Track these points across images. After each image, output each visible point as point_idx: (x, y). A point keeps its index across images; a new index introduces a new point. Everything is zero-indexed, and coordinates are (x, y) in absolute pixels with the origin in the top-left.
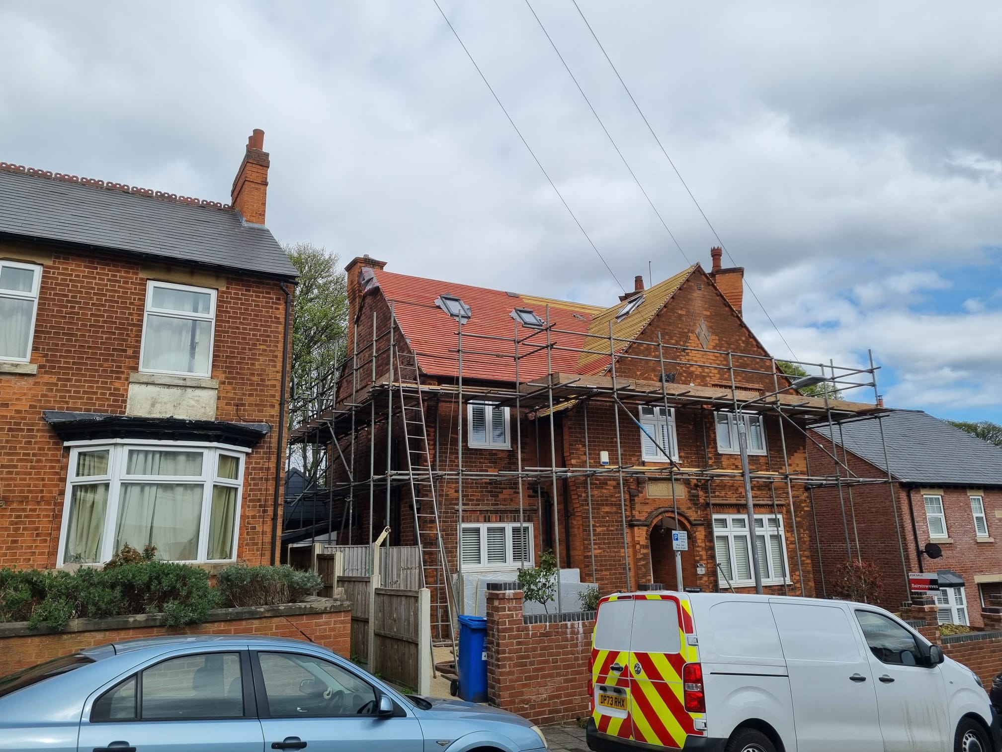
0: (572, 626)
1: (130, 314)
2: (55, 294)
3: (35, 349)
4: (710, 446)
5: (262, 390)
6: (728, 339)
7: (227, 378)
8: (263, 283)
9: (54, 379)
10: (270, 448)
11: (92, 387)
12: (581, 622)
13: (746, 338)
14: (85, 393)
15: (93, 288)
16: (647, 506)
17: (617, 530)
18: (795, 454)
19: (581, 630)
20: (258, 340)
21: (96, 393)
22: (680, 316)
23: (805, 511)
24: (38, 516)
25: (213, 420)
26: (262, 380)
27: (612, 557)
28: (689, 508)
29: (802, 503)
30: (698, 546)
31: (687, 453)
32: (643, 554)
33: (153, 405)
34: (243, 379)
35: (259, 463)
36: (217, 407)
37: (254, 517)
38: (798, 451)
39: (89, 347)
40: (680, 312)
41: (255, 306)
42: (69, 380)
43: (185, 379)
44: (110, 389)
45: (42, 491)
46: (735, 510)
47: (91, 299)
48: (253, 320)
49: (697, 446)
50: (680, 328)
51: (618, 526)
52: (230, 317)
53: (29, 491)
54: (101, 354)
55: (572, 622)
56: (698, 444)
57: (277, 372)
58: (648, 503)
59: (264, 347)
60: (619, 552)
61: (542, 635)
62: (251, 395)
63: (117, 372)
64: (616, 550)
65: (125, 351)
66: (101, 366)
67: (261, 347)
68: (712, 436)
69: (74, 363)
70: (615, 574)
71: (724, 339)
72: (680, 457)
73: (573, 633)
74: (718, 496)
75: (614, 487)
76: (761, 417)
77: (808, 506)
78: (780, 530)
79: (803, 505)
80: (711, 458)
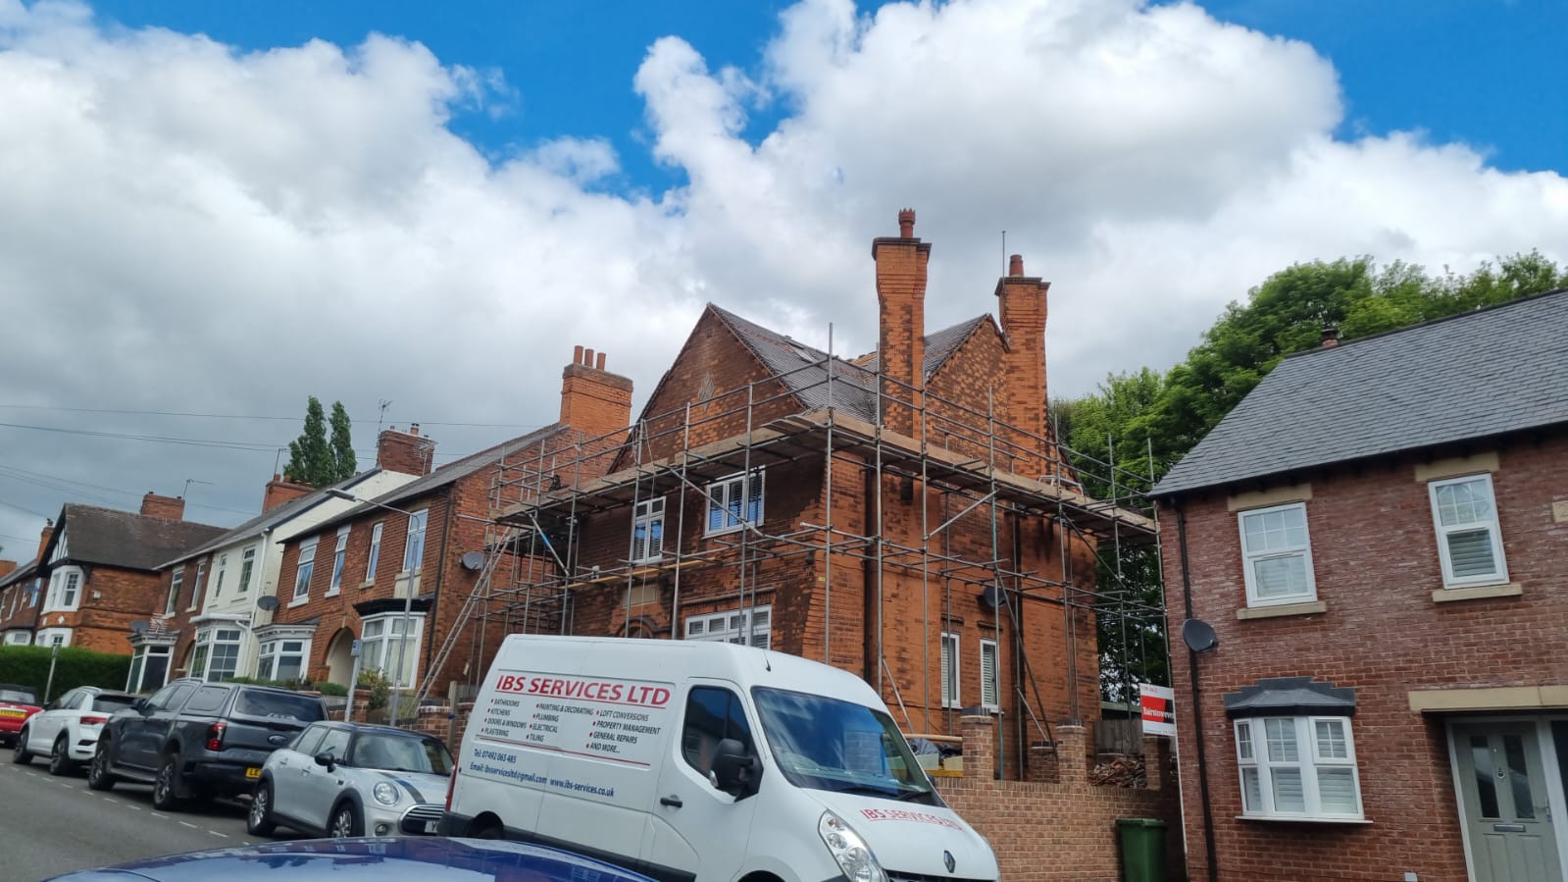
1: (404, 537)
3: (376, 571)
4: (696, 532)
6: (735, 385)
9: (378, 586)
15: (394, 527)
16: (621, 618)
18: (802, 513)
22: (685, 383)
23: (803, 596)
25: (416, 597)
29: (802, 583)
31: (670, 548)
33: (402, 592)
35: (429, 622)
36: (420, 588)
37: (424, 658)
39: (389, 564)
40: (685, 377)
41: (440, 510)
42: (382, 585)
46: (712, 609)
48: (438, 521)
50: (683, 397)
52: (430, 524)
57: (441, 555)
58: (622, 615)
63: (395, 576)
65: (398, 562)
66: (391, 573)
68: (700, 519)
69: (384, 575)
71: (731, 386)
72: (663, 555)
75: (602, 602)
76: (763, 473)
77: (808, 588)
78: (767, 628)
79: (802, 586)
80: (695, 548)
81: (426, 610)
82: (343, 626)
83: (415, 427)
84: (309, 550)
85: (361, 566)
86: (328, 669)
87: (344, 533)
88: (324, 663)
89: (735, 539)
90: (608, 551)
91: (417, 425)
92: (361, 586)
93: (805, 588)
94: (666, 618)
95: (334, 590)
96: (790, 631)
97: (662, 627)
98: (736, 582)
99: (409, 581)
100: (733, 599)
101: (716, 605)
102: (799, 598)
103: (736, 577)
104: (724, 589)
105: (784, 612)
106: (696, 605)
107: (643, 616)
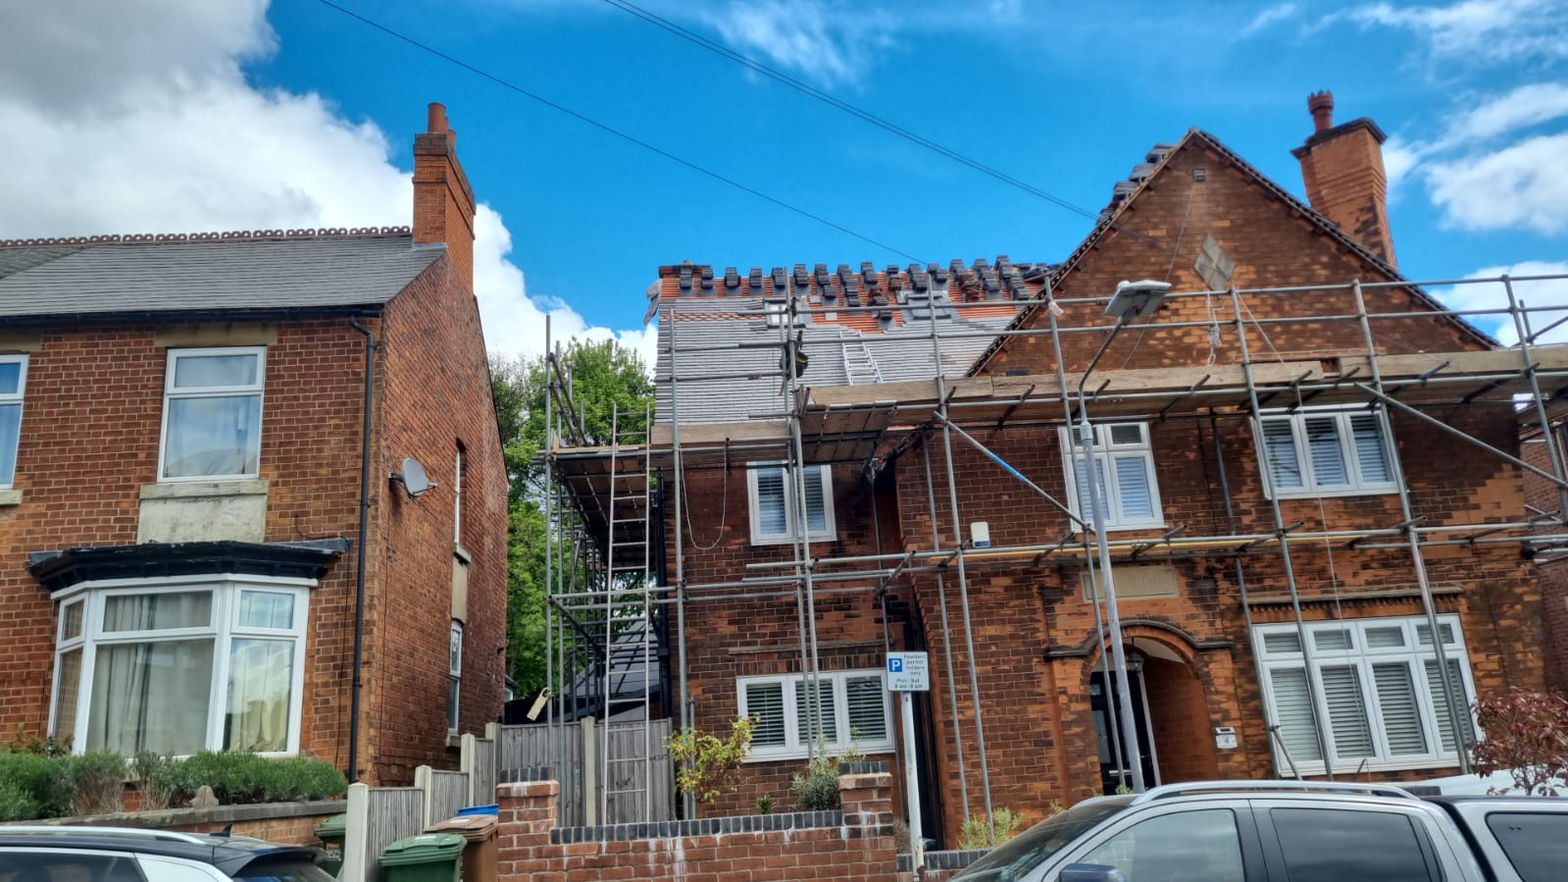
0: (660, 848)
1: (143, 402)
2: (45, 391)
3: (20, 469)
4: (1245, 488)
5: (334, 488)
6: (1282, 268)
7: (281, 476)
8: (332, 324)
9: (42, 507)
10: (348, 575)
11: (91, 513)
12: (679, 839)
13: (1333, 257)
14: (82, 521)
15: (93, 374)
16: (1085, 619)
17: (1016, 669)
18: (1488, 482)
19: (680, 854)
20: (327, 412)
21: (97, 521)
22: (1153, 244)
23: (1526, 605)
24: (23, 701)
25: (261, 542)
26: (336, 472)
27: (1007, 721)
28: (1193, 617)
29: (1517, 586)
30: (1217, 692)
31: (1185, 508)
32: (1078, 713)
33: (174, 529)
34: (304, 474)
35: (332, 601)
36: (267, 522)
37: (325, 684)
38: (1497, 475)
39: (88, 458)
40: (1151, 233)
41: (322, 360)
42: (61, 506)
43: (216, 486)
44: (115, 513)
45: (28, 665)
46: (1320, 613)
47: (90, 389)
48: (320, 382)
49: (1210, 492)
50: (1154, 264)
51: (1019, 661)
52: (284, 384)
53: (12, 667)
54: (104, 465)
55: (659, 838)
56: (1212, 486)
57: (358, 457)
58: (1086, 614)
59: (337, 421)
60: (1025, 711)
61: (592, 864)
62: (318, 497)
63: (126, 488)
64: (1016, 708)
65: (135, 456)
66: (103, 481)
67: (333, 422)
68: (1248, 466)
69: (68, 483)
70: (1018, 753)
71: (1272, 268)
72: (1167, 517)
73: (661, 859)
74: (1271, 588)
75: (1007, 589)
76: (1380, 412)
78: (1457, 650)
79: (1518, 590)
80: (1247, 512)
81: (320, 574)
89: (1346, 507)
96: (1512, 654)
97: (1207, 640)
98: (1367, 575)
99: (206, 507)
100: (1367, 600)
101: (1326, 608)
102: (1518, 607)
103: (1365, 566)
104: (1341, 584)
105: (1491, 626)
106: (1274, 605)
107: (1151, 618)
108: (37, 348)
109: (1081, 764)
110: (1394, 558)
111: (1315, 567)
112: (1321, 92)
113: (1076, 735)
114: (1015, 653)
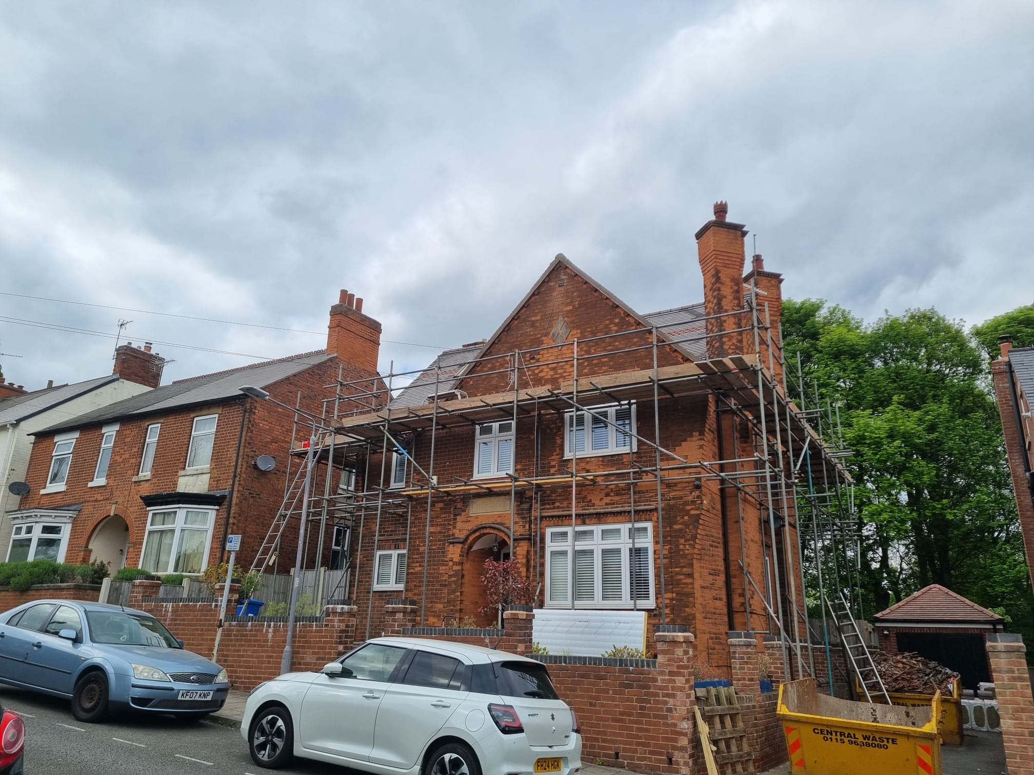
1: (186, 438)
2: (163, 436)
3: (153, 466)
4: (555, 453)
5: (229, 469)
6: (594, 328)
7: (215, 465)
8: (236, 403)
9: (156, 480)
10: (227, 504)
14: (165, 485)
15: (174, 429)
16: (469, 524)
17: (438, 548)
18: (683, 443)
20: (230, 438)
21: (168, 485)
22: (533, 324)
23: (690, 516)
25: (207, 492)
26: (230, 463)
27: (432, 574)
28: (516, 523)
29: (688, 505)
31: (524, 465)
32: (455, 571)
33: (186, 487)
34: (222, 464)
35: (222, 515)
36: (209, 485)
37: (216, 548)
38: (688, 439)
39: (169, 461)
41: (232, 417)
42: (160, 480)
43: (199, 470)
44: (173, 481)
47: (173, 435)
48: (231, 427)
50: (531, 335)
51: (440, 545)
52: (221, 428)
54: (172, 463)
59: (233, 442)
60: (439, 569)
62: (224, 473)
63: (177, 472)
64: (435, 567)
66: (171, 470)
68: (559, 441)
69: (163, 471)
70: (432, 590)
71: (589, 330)
72: (516, 470)
74: (558, 507)
75: (441, 509)
76: (634, 406)
77: (698, 509)
78: (647, 542)
79: (688, 508)
80: (554, 467)
81: (219, 504)
82: (112, 514)
83: (149, 346)
84: (65, 444)
85: (133, 461)
86: (91, 551)
87: (110, 431)
88: (87, 546)
89: (603, 461)
90: (448, 463)
91: (151, 344)
92: (134, 479)
93: (692, 509)
94: (524, 526)
95: (99, 481)
96: (677, 546)
97: (521, 535)
98: (607, 500)
99: (195, 477)
100: (604, 514)
101: (583, 518)
102: (686, 518)
103: (607, 495)
104: (594, 505)
105: (668, 529)
106: (559, 517)
107: (497, 524)
108: (162, 421)
109: (452, 596)
110: (623, 490)
111: (582, 496)
112: (722, 202)
113: (453, 581)
114: (440, 541)
